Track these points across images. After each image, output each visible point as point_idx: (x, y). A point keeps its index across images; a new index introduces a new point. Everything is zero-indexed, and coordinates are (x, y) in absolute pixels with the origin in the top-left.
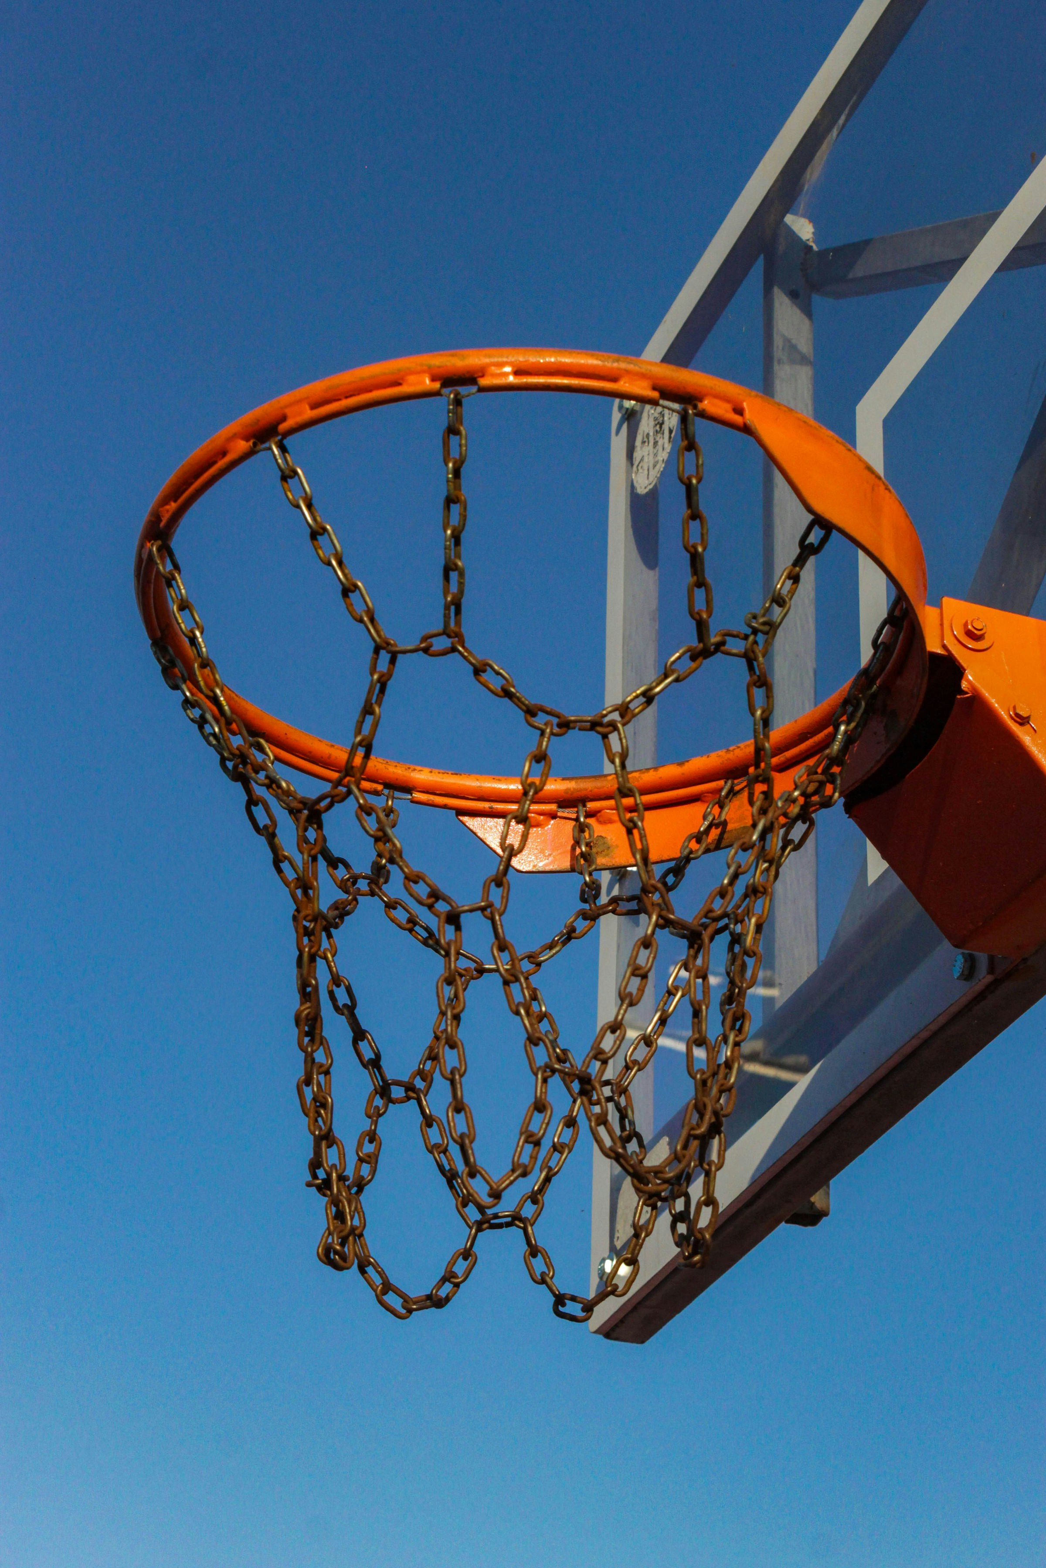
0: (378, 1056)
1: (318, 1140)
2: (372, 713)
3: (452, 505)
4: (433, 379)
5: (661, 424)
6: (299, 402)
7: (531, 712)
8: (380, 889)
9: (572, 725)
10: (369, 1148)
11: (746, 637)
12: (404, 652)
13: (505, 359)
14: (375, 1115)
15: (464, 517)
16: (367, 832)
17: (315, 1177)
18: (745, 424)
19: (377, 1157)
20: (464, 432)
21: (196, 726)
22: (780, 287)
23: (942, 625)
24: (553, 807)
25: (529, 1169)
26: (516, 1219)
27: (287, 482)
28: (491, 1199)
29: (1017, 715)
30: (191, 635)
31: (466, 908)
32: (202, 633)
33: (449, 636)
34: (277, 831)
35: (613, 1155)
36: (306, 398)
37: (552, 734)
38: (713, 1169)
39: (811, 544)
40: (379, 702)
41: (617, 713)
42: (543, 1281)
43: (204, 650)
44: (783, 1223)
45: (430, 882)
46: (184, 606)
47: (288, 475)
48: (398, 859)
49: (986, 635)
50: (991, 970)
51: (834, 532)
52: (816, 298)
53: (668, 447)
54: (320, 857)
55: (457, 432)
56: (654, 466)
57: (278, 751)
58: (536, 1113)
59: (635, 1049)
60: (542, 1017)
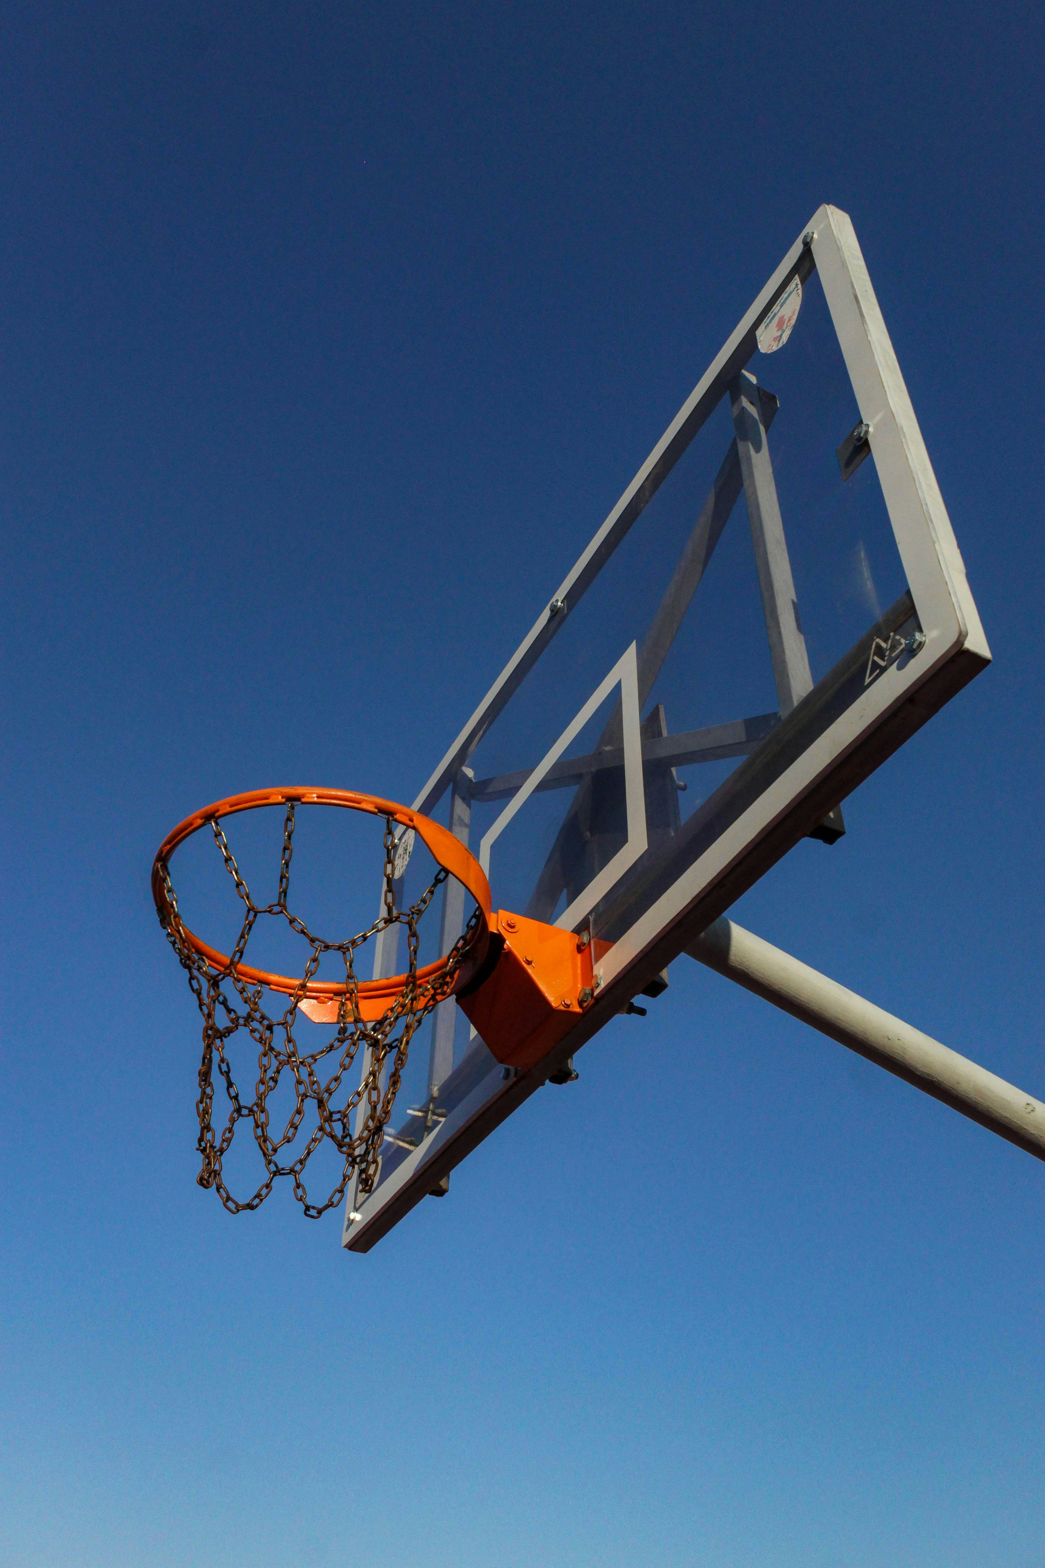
0: (237, 1095)
1: (203, 1129)
2: (244, 938)
3: (286, 851)
4: (283, 798)
5: (406, 850)
6: (224, 804)
7: (313, 940)
8: (249, 1023)
9: (330, 947)
10: (228, 1135)
11: (409, 916)
12: (260, 912)
13: (313, 791)
14: (233, 1121)
15: (291, 856)
16: (237, 989)
17: (200, 1145)
18: (414, 826)
19: (231, 1140)
20: (293, 821)
21: (172, 944)
22: (458, 795)
23: (498, 921)
24: (332, 995)
25: (291, 1139)
26: (292, 1171)
27: (217, 837)
28: (272, 1152)
29: (526, 960)
30: (171, 903)
31: (275, 1023)
32: (176, 903)
33: (280, 906)
34: (202, 992)
35: (330, 1135)
36: (228, 803)
37: (321, 950)
38: (377, 1146)
39: (440, 879)
40: (248, 934)
41: (350, 943)
42: (301, 1200)
43: (176, 910)
44: (428, 1195)
45: (261, 1012)
46: (170, 890)
47: (218, 835)
48: (248, 1001)
49: (516, 926)
50: (516, 1074)
51: (450, 875)
52: (473, 802)
53: (408, 859)
54: (216, 1001)
55: (291, 820)
56: (402, 867)
57: (211, 962)
58: (297, 1114)
59: (353, 1097)
60: (314, 1083)
